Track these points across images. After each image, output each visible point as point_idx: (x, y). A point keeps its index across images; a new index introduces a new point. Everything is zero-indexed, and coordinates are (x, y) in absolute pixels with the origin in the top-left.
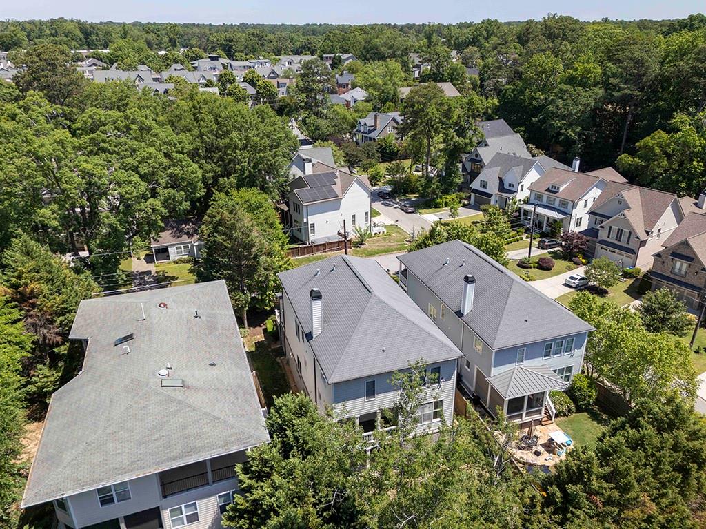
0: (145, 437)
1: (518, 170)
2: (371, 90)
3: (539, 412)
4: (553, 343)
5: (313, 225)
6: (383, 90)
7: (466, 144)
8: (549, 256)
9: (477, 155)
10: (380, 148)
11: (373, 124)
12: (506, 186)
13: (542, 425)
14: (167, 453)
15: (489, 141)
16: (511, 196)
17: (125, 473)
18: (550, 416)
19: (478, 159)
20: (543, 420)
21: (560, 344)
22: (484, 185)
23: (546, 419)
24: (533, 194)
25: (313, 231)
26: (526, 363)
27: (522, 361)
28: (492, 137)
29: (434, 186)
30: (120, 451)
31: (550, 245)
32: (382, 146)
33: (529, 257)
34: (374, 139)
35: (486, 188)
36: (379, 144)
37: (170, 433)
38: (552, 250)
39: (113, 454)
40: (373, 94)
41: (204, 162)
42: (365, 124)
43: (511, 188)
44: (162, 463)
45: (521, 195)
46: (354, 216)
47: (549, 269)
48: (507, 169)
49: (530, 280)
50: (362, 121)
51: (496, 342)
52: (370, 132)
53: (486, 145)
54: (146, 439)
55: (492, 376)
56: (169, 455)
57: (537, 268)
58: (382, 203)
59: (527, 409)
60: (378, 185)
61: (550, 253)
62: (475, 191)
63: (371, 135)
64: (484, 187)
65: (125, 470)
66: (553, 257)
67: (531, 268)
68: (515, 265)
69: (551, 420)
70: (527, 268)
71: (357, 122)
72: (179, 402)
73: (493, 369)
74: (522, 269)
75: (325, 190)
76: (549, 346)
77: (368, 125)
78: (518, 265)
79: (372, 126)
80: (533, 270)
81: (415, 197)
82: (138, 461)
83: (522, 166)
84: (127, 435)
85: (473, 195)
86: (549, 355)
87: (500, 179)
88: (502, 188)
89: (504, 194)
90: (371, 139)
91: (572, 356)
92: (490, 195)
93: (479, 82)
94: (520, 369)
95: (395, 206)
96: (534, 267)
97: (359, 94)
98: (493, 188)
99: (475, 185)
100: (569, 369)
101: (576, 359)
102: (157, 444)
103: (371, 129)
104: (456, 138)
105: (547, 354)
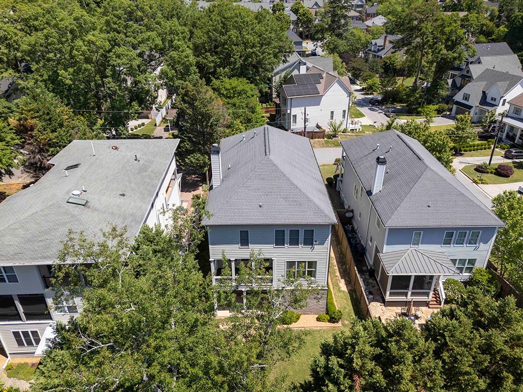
0: (35, 237)
1: (502, 85)
2: (390, 17)
3: (427, 294)
4: (455, 232)
5: (295, 116)
6: (400, 16)
7: (455, 59)
8: (512, 165)
9: (468, 72)
10: (384, 65)
11: (383, 44)
12: (489, 100)
13: (429, 308)
14: (44, 252)
15: (483, 59)
16: (490, 109)
17: (7, 260)
18: (440, 301)
19: (469, 75)
20: (431, 303)
21: (463, 235)
22: (466, 97)
23: (435, 303)
24: (513, 107)
25: (295, 121)
26: (422, 247)
27: (418, 244)
28: (487, 55)
29: (418, 96)
30: (12, 243)
31: (516, 156)
32: (386, 63)
33: (490, 163)
34: (381, 57)
35: (468, 101)
36: (384, 61)
37: (53, 238)
38: (517, 160)
39: (6, 245)
40: (391, 20)
41: (209, 54)
42: (376, 44)
43: (493, 102)
44: (36, 259)
45: (500, 109)
46: (332, 113)
47: (507, 176)
48: (491, 84)
49: (482, 183)
50: (373, 42)
51: (390, 221)
52: (379, 50)
53: (479, 63)
54: (35, 239)
55: (384, 252)
56: (44, 254)
57: (495, 174)
58: (369, 109)
59: (413, 289)
60: (373, 94)
61: (514, 163)
62: (457, 103)
63: (378, 54)
64: (466, 99)
65: (8, 258)
66: (515, 167)
67: (488, 173)
68: (473, 169)
69: (440, 305)
70: (484, 172)
71: (369, 42)
72: (73, 216)
73: (385, 246)
74: (477, 173)
75: (309, 87)
76: (450, 235)
77: (378, 45)
78: (476, 170)
79: (382, 46)
80: (490, 175)
81: (401, 106)
82: (20, 253)
83: (508, 82)
84: (22, 233)
85: (455, 107)
86: (450, 244)
87: (484, 92)
88: (484, 101)
89: (483, 107)
90: (378, 56)
91: (476, 249)
92: (470, 107)
93: (497, 13)
94: (414, 252)
95: (380, 111)
96: (491, 173)
97: (379, 21)
98: (474, 101)
99: (459, 97)
100: (472, 262)
101: (481, 253)
102: (41, 244)
103: (380, 48)
104: (444, 51)
105: (447, 242)
